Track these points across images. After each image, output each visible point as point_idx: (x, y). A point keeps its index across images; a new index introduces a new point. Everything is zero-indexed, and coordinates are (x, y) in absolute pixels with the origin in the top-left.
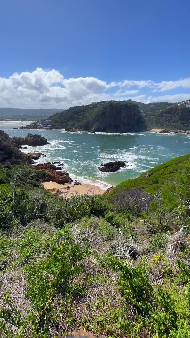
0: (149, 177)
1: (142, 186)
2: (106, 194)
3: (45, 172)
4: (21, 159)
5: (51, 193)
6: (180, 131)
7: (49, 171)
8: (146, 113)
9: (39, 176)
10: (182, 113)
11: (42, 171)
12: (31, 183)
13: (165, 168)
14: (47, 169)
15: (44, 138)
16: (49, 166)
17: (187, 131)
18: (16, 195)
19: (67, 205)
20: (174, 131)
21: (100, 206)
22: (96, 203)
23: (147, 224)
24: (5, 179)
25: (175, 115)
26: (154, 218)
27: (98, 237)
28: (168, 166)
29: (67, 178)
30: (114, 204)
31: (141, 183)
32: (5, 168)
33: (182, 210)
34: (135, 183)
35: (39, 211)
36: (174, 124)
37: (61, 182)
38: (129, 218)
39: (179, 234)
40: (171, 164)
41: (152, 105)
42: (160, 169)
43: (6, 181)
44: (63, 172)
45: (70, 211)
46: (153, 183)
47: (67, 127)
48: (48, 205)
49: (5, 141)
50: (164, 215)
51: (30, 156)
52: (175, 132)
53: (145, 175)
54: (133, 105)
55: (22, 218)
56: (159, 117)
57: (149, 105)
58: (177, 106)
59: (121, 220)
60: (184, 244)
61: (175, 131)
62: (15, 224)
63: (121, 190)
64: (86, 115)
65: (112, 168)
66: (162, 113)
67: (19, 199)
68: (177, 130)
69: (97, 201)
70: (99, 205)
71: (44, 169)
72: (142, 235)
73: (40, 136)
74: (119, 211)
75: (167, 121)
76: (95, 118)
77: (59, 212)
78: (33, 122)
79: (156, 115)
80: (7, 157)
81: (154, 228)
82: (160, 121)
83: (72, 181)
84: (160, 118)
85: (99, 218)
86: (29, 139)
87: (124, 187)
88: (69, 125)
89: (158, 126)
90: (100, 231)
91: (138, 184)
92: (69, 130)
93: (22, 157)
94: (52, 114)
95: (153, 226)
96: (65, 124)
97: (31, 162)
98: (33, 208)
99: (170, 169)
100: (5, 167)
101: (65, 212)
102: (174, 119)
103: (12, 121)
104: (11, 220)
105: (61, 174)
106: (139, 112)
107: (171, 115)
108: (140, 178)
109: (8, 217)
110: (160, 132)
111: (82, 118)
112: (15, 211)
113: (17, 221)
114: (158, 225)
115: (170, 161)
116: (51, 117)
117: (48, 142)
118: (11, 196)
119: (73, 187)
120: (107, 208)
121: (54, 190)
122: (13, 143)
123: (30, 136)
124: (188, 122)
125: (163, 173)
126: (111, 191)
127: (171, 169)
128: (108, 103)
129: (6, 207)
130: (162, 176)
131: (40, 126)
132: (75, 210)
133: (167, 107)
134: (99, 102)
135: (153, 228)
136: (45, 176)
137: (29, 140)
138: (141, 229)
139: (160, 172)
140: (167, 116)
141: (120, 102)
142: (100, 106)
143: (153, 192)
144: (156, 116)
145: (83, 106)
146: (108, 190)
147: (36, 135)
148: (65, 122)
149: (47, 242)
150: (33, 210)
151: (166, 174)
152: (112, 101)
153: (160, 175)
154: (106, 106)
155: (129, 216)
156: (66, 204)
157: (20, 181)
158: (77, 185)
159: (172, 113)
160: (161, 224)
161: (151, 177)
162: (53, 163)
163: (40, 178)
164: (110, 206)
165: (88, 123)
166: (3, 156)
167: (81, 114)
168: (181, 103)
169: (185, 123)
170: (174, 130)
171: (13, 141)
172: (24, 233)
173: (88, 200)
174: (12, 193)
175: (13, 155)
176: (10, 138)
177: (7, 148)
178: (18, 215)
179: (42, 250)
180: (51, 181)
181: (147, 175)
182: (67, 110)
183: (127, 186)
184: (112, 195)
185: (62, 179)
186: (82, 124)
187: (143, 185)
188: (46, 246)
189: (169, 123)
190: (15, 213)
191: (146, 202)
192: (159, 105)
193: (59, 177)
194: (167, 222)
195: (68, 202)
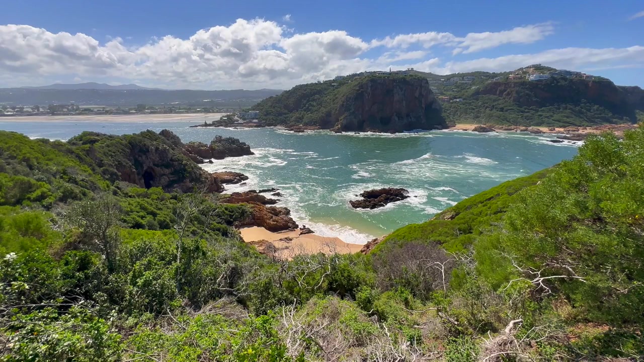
0: (452, 219)
1: (438, 238)
2: (364, 253)
3: (245, 208)
4: (200, 183)
5: (254, 249)
6: (515, 127)
7: (253, 205)
8: (442, 94)
9: (233, 215)
10: (517, 92)
11: (240, 207)
12: (219, 230)
13: (485, 202)
14: (249, 203)
15: (245, 143)
16: (253, 197)
17: (531, 128)
18: (184, 250)
19: (284, 272)
20: (502, 128)
21: (349, 276)
22: (341, 271)
23: (444, 316)
24: (170, 221)
25: (504, 96)
26: (458, 304)
27: (337, 337)
28: (492, 197)
29: (286, 221)
30: (377, 272)
31: (436, 232)
32: (171, 200)
33: (518, 287)
34: (422, 232)
35: (226, 283)
36: (501, 113)
37: (274, 229)
38: (407, 303)
39: (503, 336)
40: (498, 195)
41: (455, 78)
42: (475, 205)
43: (171, 224)
44: (280, 209)
45: (289, 285)
46: (461, 232)
47: (288, 122)
48: (244, 271)
49: (173, 149)
50: (478, 296)
51: (217, 178)
52: (504, 130)
53: (444, 216)
54: (417, 77)
55: (192, 294)
56: (471, 101)
57: (448, 78)
58: (507, 78)
59: (390, 306)
60: (515, 358)
61: (504, 127)
62: (180, 307)
63: (394, 245)
64: (326, 99)
65: (375, 201)
66: (477, 93)
67: (190, 257)
68: (509, 126)
69: (342, 266)
70: (346, 275)
71: (243, 202)
72: (434, 338)
73: (238, 140)
74: (387, 286)
75: (487, 107)
76: (343, 105)
77: (267, 287)
78: (224, 114)
79: (464, 97)
80: (175, 178)
81: (458, 325)
82: (474, 109)
83: (297, 226)
84: (473, 102)
85: (342, 299)
86: (218, 146)
87: (400, 239)
88: (293, 118)
89: (468, 118)
90: (342, 326)
91: (429, 233)
92: (292, 128)
93: (203, 179)
94: (261, 100)
95: (457, 320)
96: (286, 118)
97: (219, 189)
98: (214, 275)
99: (496, 203)
100: (171, 198)
101: (279, 287)
102: (503, 104)
103: (187, 112)
104: (172, 297)
105: (275, 212)
106: (430, 92)
107: (495, 96)
108: (433, 223)
109: (166, 291)
110: (473, 130)
111: (318, 104)
112: (181, 279)
113: (183, 301)
114: (466, 318)
115: (496, 188)
116: (259, 105)
117: (252, 150)
118: (175, 251)
119: (299, 237)
120: (361, 280)
121: (261, 243)
122: (188, 154)
123: (219, 139)
124: (531, 109)
125: (481, 213)
126: (373, 248)
127: (498, 203)
128: (368, 76)
129: (163, 273)
130: (479, 218)
131: (237, 121)
132: (298, 282)
133: (487, 80)
134: (350, 75)
135: (455, 324)
136: (245, 215)
137: (216, 148)
138: (432, 326)
139: (475, 210)
140: (487, 98)
141: (391, 73)
142: (352, 81)
143: (459, 250)
144: (464, 99)
145: (319, 84)
146: (368, 246)
147: (230, 138)
148: (285, 114)
149: (227, 341)
150: (215, 279)
151: (486, 215)
152: (375, 72)
153: (476, 217)
154: (365, 81)
155: (406, 299)
156: (282, 271)
157: (197, 225)
158: (305, 233)
159: (498, 92)
160: (474, 317)
161: (455, 220)
162: (261, 192)
163: (235, 220)
164: (368, 276)
165: (329, 114)
166: (168, 178)
167: (315, 98)
168: (515, 72)
169: (526, 110)
170: (503, 125)
171: (188, 150)
172: (184, 322)
173: (324, 264)
174: (177, 245)
175: (188, 175)
176: (183, 145)
177: (176, 163)
178: (186, 288)
179: (216, 356)
180: (255, 227)
181: (449, 216)
182: (289, 91)
183: (406, 238)
184: (374, 255)
185: (277, 221)
186: (316, 116)
187: (440, 235)
188: (225, 349)
189: (492, 112)
190: (180, 284)
191: (443, 271)
192: (469, 77)
193: (272, 217)
194: (485, 312)
195: (284, 266)
